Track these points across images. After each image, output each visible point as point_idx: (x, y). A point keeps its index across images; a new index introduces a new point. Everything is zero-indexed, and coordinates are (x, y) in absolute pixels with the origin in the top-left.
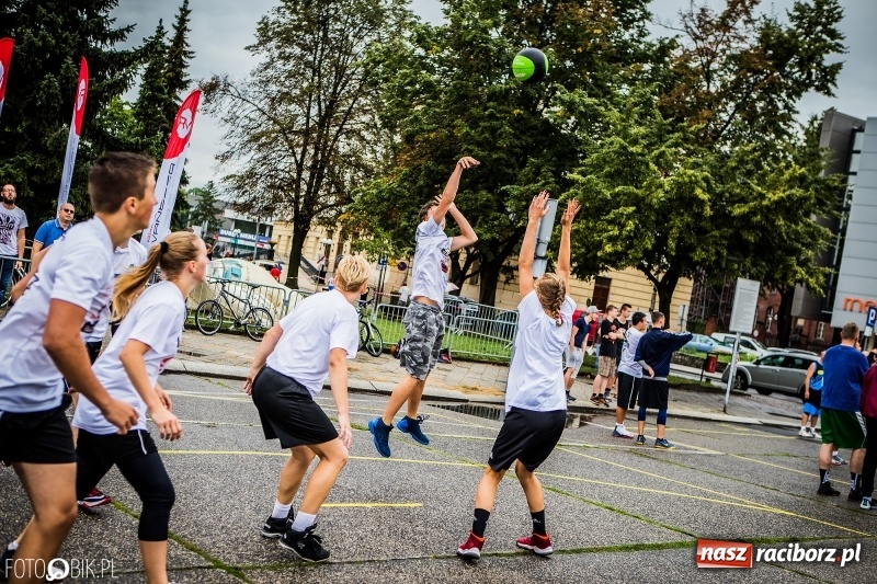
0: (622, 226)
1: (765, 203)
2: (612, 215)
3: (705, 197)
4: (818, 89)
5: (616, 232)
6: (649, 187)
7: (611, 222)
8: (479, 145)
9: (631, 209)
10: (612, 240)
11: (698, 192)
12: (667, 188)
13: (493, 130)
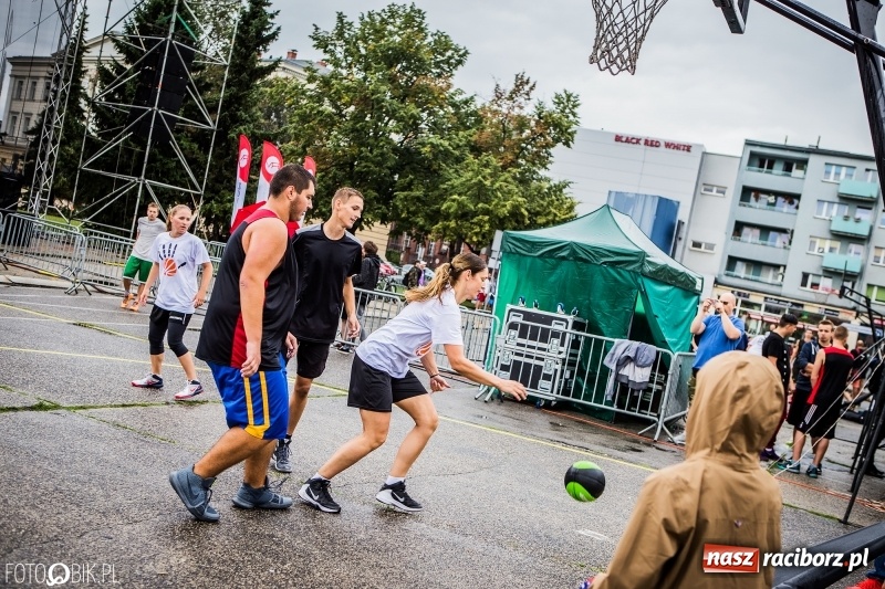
0: (481, 227)
1: (557, 219)
2: (475, 220)
3: (526, 213)
4: (564, 144)
5: (478, 230)
6: (496, 205)
7: (476, 224)
8: (373, 162)
9: (487, 218)
10: (476, 234)
11: (523, 210)
12: (508, 207)
13: (382, 155)
